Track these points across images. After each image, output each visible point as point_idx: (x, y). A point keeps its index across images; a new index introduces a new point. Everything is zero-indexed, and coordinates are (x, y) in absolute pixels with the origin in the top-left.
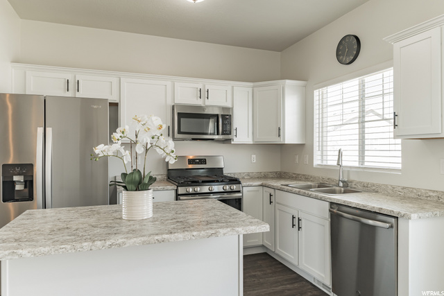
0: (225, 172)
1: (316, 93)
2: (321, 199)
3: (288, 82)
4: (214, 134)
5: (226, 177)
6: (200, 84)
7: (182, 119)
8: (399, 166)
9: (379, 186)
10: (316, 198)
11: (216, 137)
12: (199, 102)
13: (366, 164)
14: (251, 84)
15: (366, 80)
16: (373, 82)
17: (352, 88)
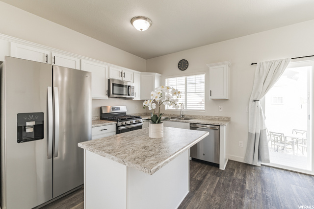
0: (127, 114)
1: (166, 80)
2: (185, 122)
3: (157, 74)
4: (126, 95)
5: (128, 116)
6: (121, 69)
7: (115, 87)
8: (204, 109)
9: (197, 116)
10: (183, 122)
11: (128, 97)
12: (120, 79)
13: (188, 108)
14: (140, 72)
15: (188, 77)
16: (191, 79)
17: (181, 80)
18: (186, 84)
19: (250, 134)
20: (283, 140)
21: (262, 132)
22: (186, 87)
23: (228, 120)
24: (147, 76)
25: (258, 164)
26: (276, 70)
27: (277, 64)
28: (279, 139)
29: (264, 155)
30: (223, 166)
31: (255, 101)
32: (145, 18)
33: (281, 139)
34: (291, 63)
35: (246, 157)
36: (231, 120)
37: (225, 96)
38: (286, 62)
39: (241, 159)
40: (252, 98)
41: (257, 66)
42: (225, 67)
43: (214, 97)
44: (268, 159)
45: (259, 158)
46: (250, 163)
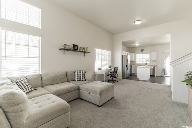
16: (144, 55)
17: (141, 55)
18: (143, 56)
19: (162, 69)
23: (157, 65)
24: (131, 54)
25: (164, 76)
29: (165, 73)
30: (155, 76)
32: (139, 44)
35: (161, 75)
37: (156, 60)
39: (160, 75)
40: (163, 60)
41: (164, 53)
42: (156, 53)
43: (153, 60)
44: (166, 75)
45: (164, 74)
46: (162, 76)
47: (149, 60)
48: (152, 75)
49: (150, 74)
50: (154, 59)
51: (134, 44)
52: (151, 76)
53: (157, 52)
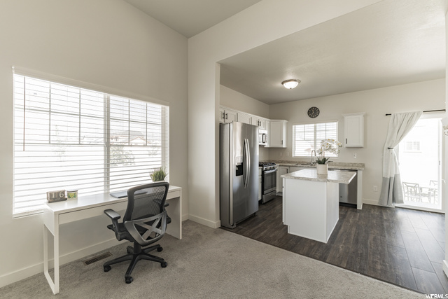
1: (293, 127)
3: (285, 121)
4: (261, 142)
6: (258, 118)
8: (336, 156)
11: (262, 144)
14: (270, 120)
15: (317, 125)
16: (321, 126)
17: (310, 127)
18: (315, 131)
19: (384, 179)
20: (418, 192)
21: (396, 176)
22: (315, 134)
23: (363, 165)
24: (276, 123)
25: (393, 205)
26: (409, 121)
27: (410, 115)
28: (413, 190)
29: (398, 197)
31: (389, 148)
32: (295, 81)
33: (416, 191)
34: (423, 115)
35: (381, 200)
36: (366, 166)
37: (361, 144)
38: (419, 114)
39: (375, 202)
40: (387, 146)
41: (392, 117)
42: (361, 117)
43: (349, 144)
44: (402, 202)
45: (394, 200)
46: (385, 205)
47: (335, 146)
48: (345, 201)
49: (341, 197)
50: (356, 141)
51: (279, 84)
52: (341, 204)
53: (365, 116)
